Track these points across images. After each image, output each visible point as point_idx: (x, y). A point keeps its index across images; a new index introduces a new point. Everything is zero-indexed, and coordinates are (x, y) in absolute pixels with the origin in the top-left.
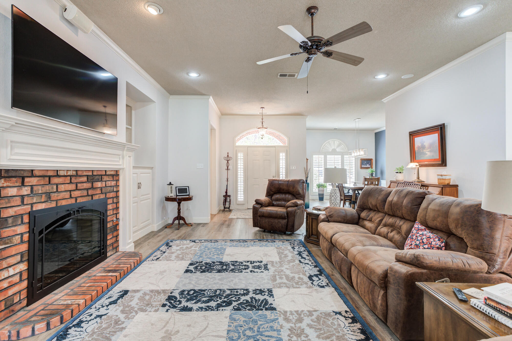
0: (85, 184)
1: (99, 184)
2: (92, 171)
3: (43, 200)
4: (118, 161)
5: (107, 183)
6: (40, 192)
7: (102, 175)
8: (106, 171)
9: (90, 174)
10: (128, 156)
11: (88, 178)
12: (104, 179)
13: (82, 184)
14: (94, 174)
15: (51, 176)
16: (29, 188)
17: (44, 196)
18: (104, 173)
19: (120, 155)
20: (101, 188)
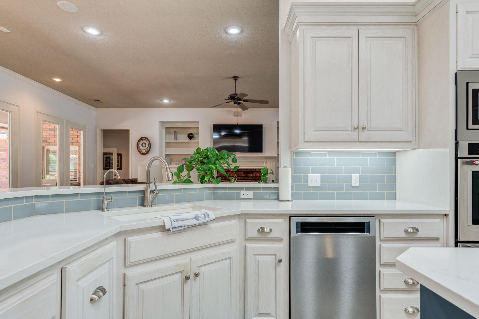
0: (242, 175)
1: (251, 175)
2: (247, 169)
3: (224, 179)
4: (262, 165)
5: (256, 175)
6: (223, 176)
7: (253, 171)
8: (256, 170)
9: (246, 171)
10: (269, 162)
11: (244, 173)
12: (254, 173)
13: (241, 175)
14: (248, 171)
15: (227, 171)
16: (219, 175)
17: (224, 177)
18: (255, 170)
19: (264, 162)
20: (253, 177)
